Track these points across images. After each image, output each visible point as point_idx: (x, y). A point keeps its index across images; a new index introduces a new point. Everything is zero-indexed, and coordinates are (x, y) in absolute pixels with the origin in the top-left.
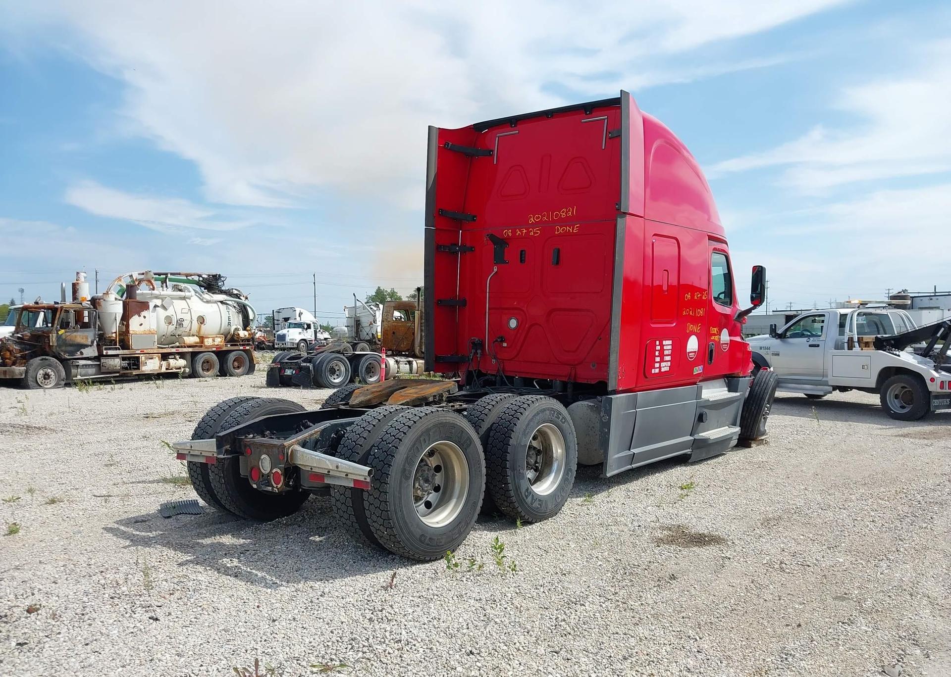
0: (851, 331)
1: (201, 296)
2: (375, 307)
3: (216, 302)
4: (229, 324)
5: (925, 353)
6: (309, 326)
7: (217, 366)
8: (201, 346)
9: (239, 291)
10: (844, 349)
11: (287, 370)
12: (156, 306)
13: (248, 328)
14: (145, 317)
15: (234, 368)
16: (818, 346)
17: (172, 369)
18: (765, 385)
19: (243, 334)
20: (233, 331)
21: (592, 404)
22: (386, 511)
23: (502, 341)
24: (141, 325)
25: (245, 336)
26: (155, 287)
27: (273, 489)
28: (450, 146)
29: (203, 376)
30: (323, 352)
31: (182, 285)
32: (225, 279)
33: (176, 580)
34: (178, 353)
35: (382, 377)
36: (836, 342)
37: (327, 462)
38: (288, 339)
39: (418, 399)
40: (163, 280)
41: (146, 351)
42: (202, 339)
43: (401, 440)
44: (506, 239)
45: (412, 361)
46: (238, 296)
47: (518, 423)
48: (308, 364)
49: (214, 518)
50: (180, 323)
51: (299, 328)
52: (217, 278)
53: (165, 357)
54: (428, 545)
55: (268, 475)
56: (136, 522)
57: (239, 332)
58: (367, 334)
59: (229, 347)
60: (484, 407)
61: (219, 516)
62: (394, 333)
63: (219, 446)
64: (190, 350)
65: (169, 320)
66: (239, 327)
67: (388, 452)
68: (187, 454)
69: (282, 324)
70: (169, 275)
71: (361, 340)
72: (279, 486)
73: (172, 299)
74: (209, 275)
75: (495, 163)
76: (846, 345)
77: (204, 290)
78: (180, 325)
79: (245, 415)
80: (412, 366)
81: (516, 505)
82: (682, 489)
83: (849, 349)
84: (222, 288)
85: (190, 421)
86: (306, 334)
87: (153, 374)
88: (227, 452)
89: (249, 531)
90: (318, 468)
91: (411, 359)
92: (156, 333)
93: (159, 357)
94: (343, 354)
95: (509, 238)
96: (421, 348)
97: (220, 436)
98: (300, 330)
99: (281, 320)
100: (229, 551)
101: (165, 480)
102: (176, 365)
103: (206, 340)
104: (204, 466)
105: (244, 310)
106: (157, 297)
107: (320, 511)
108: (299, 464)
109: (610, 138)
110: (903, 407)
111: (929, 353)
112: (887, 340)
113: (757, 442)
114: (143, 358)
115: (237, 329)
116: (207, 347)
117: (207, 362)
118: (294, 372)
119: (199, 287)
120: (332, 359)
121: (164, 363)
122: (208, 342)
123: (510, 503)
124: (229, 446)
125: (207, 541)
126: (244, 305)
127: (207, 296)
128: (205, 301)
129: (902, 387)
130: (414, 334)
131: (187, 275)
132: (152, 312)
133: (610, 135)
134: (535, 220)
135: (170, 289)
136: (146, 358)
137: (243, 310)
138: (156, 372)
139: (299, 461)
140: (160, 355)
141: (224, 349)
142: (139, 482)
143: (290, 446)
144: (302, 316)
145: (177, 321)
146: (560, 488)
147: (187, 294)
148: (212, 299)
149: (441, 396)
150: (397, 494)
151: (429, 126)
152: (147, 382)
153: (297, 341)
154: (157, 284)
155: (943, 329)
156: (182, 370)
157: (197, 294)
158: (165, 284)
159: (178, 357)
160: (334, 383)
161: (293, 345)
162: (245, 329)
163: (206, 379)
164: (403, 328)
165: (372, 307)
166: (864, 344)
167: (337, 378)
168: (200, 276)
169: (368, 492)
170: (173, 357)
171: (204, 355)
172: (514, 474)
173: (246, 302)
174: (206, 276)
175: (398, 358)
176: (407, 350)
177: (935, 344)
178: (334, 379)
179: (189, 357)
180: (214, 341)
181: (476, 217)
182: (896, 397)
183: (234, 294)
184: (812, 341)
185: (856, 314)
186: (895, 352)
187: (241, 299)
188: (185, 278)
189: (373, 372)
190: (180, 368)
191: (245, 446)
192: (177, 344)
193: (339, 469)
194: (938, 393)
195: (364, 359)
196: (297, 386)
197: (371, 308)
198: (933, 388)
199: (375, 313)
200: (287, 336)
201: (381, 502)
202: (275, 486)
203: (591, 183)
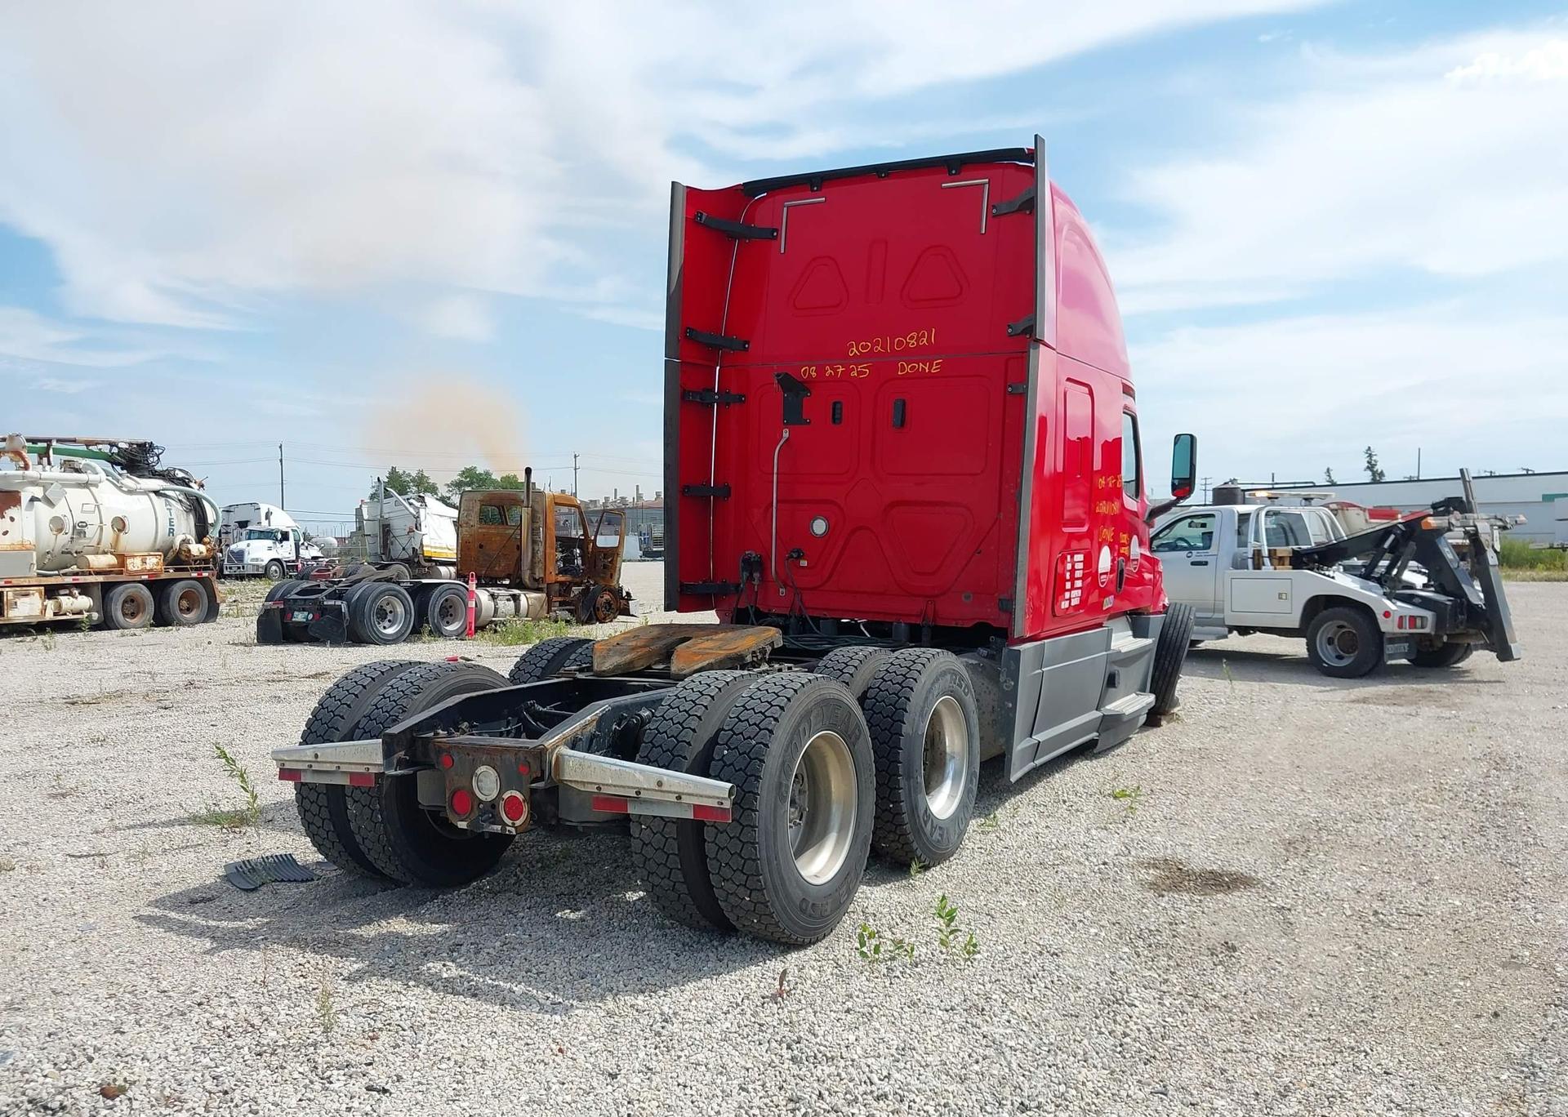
0: (1257, 539)
1: (118, 481)
2: (418, 501)
3: (146, 492)
4: (171, 532)
5: (1367, 575)
6: (285, 536)
7: (151, 609)
8: (121, 573)
9: (187, 473)
10: (1247, 568)
11: (296, 613)
12: (33, 499)
13: (206, 540)
14: (12, 519)
15: (181, 610)
16: (1206, 563)
17: (65, 614)
18: (1183, 626)
19: (197, 549)
20: (178, 544)
21: (974, 662)
22: (754, 860)
23: (799, 558)
24: (6, 533)
25: (201, 553)
26: (30, 464)
27: (504, 829)
28: (704, 218)
29: (126, 626)
30: (360, 581)
31: (82, 462)
32: (160, 451)
33: (364, 1011)
34: (77, 586)
35: (470, 623)
36: (1233, 559)
37: (637, 775)
38: (247, 559)
39: (730, 659)
40: (43, 452)
41: (15, 582)
42: (122, 558)
43: (771, 732)
44: (805, 381)
45: (519, 596)
46: (185, 482)
47: (913, 696)
48: (338, 603)
49: (342, 886)
50: (80, 530)
51: (267, 539)
52: (145, 448)
53: (51, 592)
54: (810, 916)
55: (493, 805)
56: (193, 902)
57: (190, 546)
58: (404, 549)
59: (172, 573)
60: (841, 671)
61: (349, 881)
62: (481, 546)
63: (388, 753)
64: (101, 579)
65: (58, 525)
66: (189, 537)
67: (751, 755)
68: (304, 770)
69: (235, 532)
70: (54, 443)
71: (392, 560)
72: (518, 823)
73: (64, 485)
74: (131, 444)
75: (782, 251)
76: (1250, 562)
77: (121, 472)
78: (79, 533)
79: (415, 693)
80: (519, 604)
81: (911, 837)
82: (1115, 798)
83: (1254, 569)
84: (156, 468)
85: (166, 709)
86: (281, 551)
87: (28, 625)
88: (401, 764)
89: (434, 906)
90: (615, 786)
91: (516, 592)
92: (35, 548)
93: (40, 593)
94: (398, 583)
95: (810, 381)
96: (533, 573)
97: (391, 735)
98: (269, 543)
99: (233, 525)
100: (428, 949)
101: (196, 820)
102: (72, 608)
103: (129, 561)
104: (335, 791)
105: (198, 509)
106: (34, 483)
107: (540, 865)
108: (571, 781)
109: (995, 216)
110: (1340, 657)
111: (1372, 571)
112: (1309, 553)
113: (1167, 718)
114: (10, 594)
115: (185, 541)
116: (131, 574)
117: (131, 600)
118: (310, 617)
119: (110, 465)
120: (381, 593)
121: (50, 604)
122: (134, 564)
123: (900, 835)
124: (403, 753)
125: (369, 931)
126: (197, 499)
127: (129, 482)
128: (126, 490)
129: (1338, 627)
130: (519, 548)
131: (88, 444)
132: (26, 510)
133: (994, 211)
134: (859, 351)
135: (57, 468)
136: (16, 595)
137: (196, 507)
138: (35, 621)
139: (570, 774)
140: (43, 588)
141: (164, 576)
142: (143, 826)
143: (555, 749)
144: (272, 517)
145: (74, 527)
146: (962, 806)
147: (92, 477)
148: (139, 486)
149: (763, 651)
150: (770, 827)
151: (673, 183)
152: (19, 639)
153: (264, 563)
154: (32, 458)
155: (1392, 537)
156: (86, 614)
157: (110, 478)
158: (45, 460)
159: (76, 592)
160: (382, 633)
161: (258, 570)
162: (200, 540)
163: (133, 631)
164: (498, 538)
165: (412, 501)
166: (1280, 561)
167: (390, 627)
168: (112, 445)
169: (716, 828)
170: (67, 592)
171: (127, 588)
172: (909, 785)
173: (201, 492)
174: (123, 446)
175: (494, 590)
176: (508, 576)
177: (1381, 559)
178: (385, 628)
179: (98, 592)
180: (144, 562)
181: (748, 343)
182: (1330, 641)
183: (178, 479)
184: (1196, 556)
185: (1263, 513)
186: (1327, 573)
187: (190, 487)
188: (84, 448)
189: (451, 615)
190: (80, 613)
191: (439, 750)
192: (74, 568)
193: (664, 788)
194: (1394, 634)
195: (437, 591)
196: (314, 640)
197: (411, 504)
198: (1387, 626)
199: (418, 513)
200: (246, 554)
201: (744, 843)
202: (509, 822)
203: (961, 288)
